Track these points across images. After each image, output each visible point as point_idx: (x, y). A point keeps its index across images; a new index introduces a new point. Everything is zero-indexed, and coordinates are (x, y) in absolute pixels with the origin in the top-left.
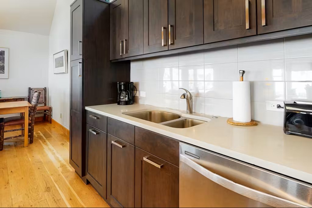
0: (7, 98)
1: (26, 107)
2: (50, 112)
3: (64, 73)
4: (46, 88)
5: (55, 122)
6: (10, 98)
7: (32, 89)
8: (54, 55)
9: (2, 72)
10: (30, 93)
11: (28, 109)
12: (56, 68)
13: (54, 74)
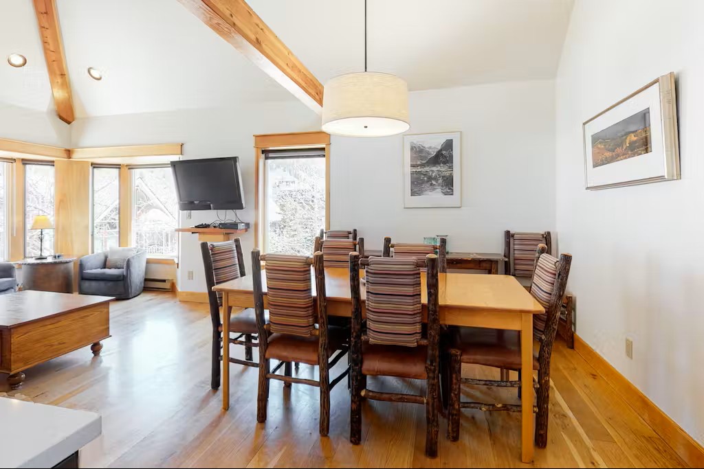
0: (459, 257)
1: (528, 312)
2: (569, 314)
3: (660, 179)
4: (549, 233)
5: (585, 347)
6: (465, 258)
7: (513, 236)
8: (584, 124)
9: (449, 191)
10: (508, 244)
11: (530, 320)
12: (595, 166)
13: (587, 188)
